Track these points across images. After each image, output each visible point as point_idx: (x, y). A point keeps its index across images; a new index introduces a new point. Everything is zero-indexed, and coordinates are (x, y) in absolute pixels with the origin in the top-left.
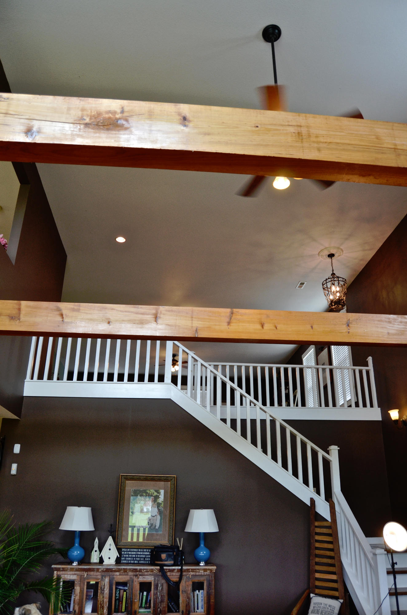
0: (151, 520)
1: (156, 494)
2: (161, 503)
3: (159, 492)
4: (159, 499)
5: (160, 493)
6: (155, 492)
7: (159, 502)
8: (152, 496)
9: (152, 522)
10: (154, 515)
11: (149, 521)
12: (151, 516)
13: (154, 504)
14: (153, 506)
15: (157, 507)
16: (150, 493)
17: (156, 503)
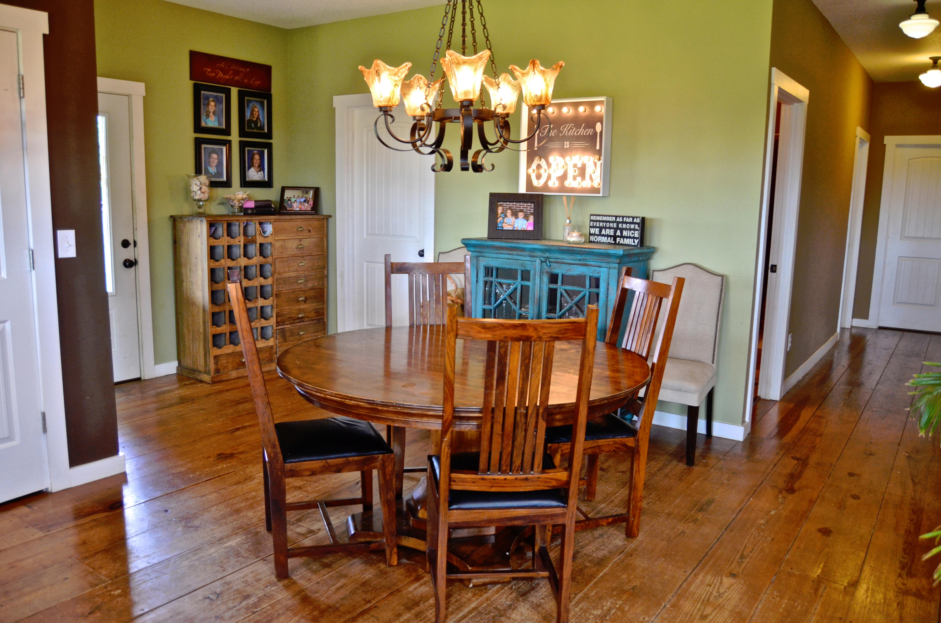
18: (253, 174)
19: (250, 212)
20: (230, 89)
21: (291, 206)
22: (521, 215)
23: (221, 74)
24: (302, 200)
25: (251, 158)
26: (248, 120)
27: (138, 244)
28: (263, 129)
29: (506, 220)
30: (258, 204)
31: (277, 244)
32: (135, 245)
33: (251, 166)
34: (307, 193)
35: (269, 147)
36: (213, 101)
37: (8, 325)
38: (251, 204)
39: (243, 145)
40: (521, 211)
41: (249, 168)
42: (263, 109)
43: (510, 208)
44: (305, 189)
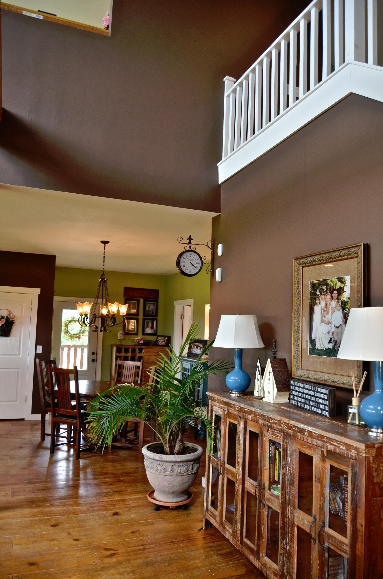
0: (335, 334)
1: (339, 284)
2: (347, 302)
3: (344, 280)
4: (344, 293)
5: (345, 282)
6: (338, 282)
7: (344, 299)
8: (335, 290)
9: (336, 339)
10: (338, 325)
11: (333, 337)
12: (335, 326)
13: (337, 304)
14: (337, 307)
15: (341, 310)
16: (332, 284)
17: (340, 303)
18: (148, 330)
19: (141, 344)
20: (139, 300)
21: (159, 343)
22: (199, 348)
23: (136, 294)
24: (163, 341)
25: (148, 324)
26: (147, 311)
27: (98, 354)
28: (154, 313)
29: (194, 350)
30: (146, 342)
31: (146, 357)
32: (97, 354)
33: (147, 327)
34: (165, 338)
35: (157, 319)
36: (132, 304)
37: (20, 370)
38: (142, 342)
39: (144, 320)
40: (199, 346)
41: (146, 328)
42: (154, 306)
43: (196, 345)
44: (165, 337)
